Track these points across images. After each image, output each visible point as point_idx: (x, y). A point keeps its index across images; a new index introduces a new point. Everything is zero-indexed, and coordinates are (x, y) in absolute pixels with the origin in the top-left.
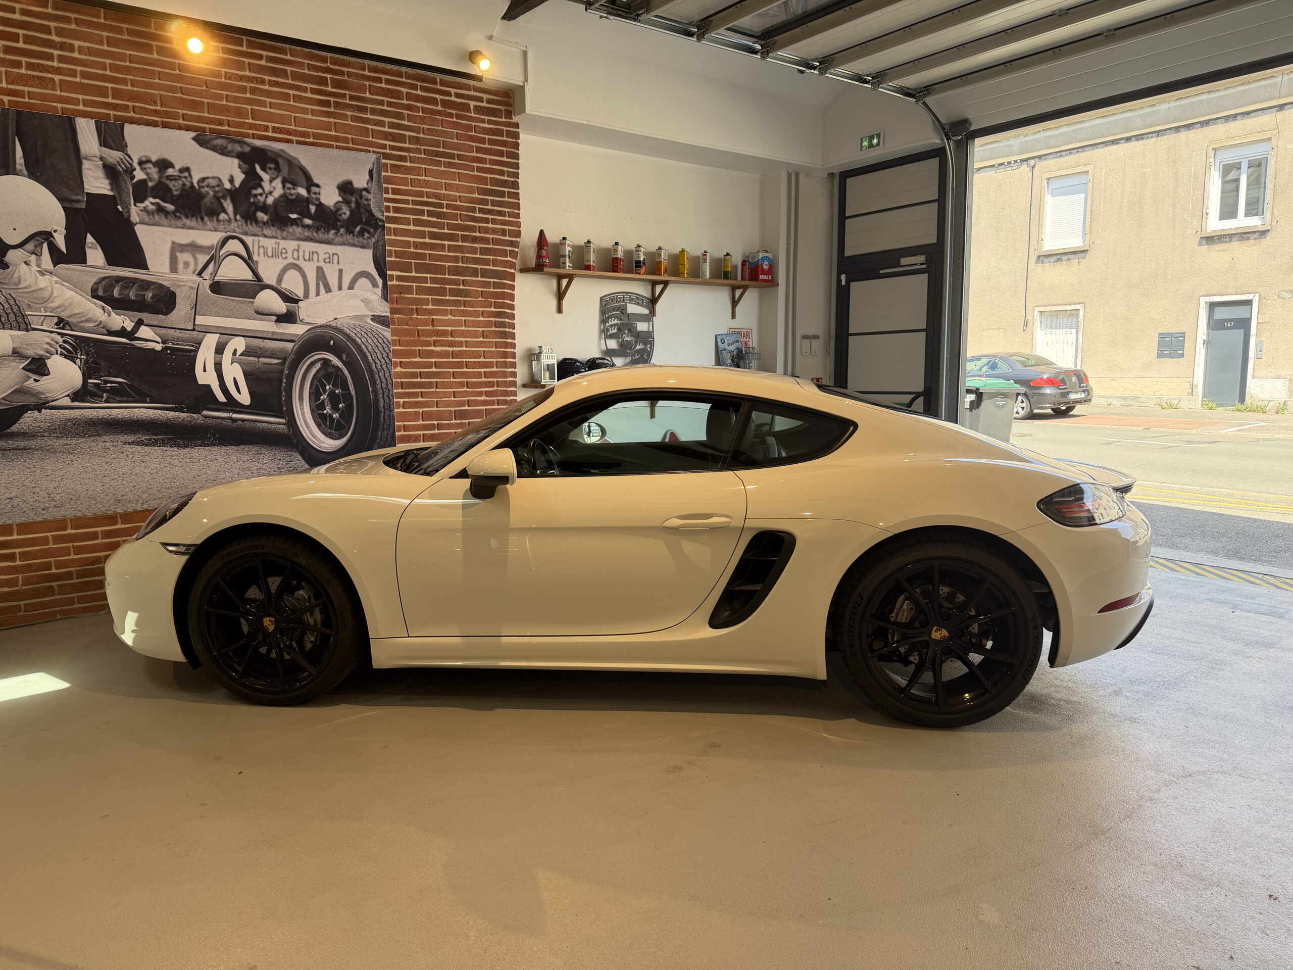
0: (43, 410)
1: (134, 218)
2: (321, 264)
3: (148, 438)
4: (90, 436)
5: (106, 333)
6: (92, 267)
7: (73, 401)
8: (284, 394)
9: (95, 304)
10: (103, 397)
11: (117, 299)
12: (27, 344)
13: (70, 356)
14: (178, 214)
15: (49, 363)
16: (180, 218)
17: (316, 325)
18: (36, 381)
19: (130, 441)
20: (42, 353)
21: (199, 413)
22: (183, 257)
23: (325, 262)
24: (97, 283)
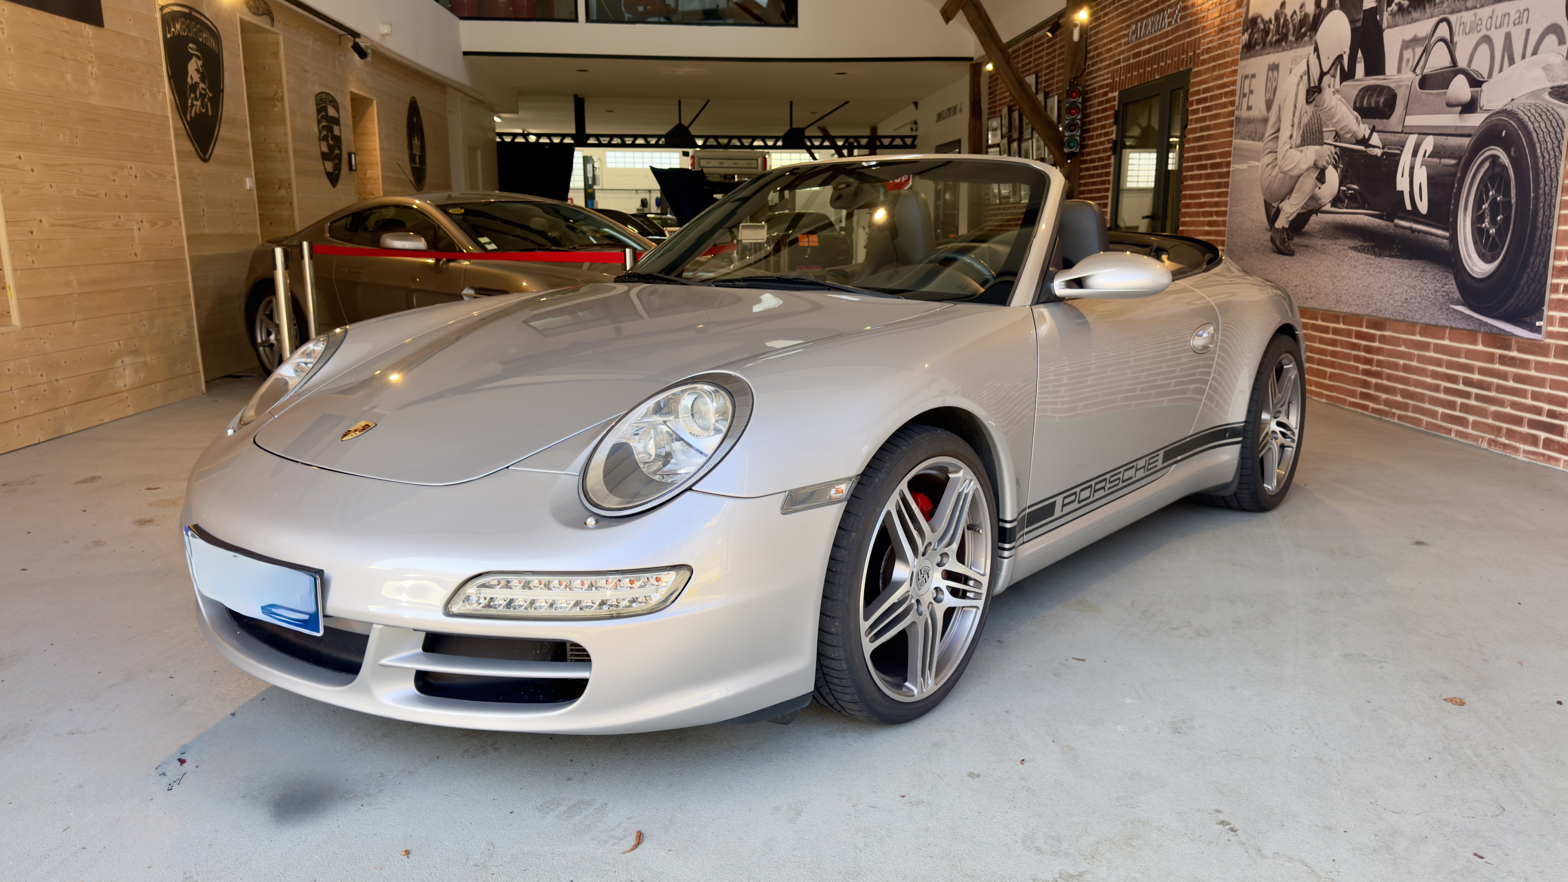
0: (1319, 214)
1: (1385, 25)
2: (1511, 28)
3: (1361, 244)
4: (1335, 239)
5: (1355, 142)
6: (1358, 80)
7: (1332, 206)
8: (1453, 201)
9: (1353, 115)
10: (1344, 203)
11: (1366, 108)
12: (1321, 157)
13: (1336, 167)
14: (1410, 9)
15: (1327, 172)
16: (1409, 13)
17: (1492, 112)
18: (1319, 188)
19: (1352, 246)
20: (1325, 163)
21: (1392, 221)
22: (1408, 54)
23: (1514, 24)
24: (1357, 96)
